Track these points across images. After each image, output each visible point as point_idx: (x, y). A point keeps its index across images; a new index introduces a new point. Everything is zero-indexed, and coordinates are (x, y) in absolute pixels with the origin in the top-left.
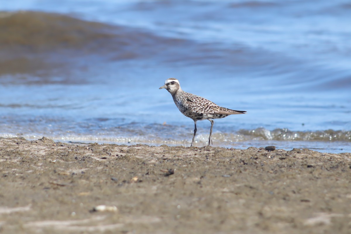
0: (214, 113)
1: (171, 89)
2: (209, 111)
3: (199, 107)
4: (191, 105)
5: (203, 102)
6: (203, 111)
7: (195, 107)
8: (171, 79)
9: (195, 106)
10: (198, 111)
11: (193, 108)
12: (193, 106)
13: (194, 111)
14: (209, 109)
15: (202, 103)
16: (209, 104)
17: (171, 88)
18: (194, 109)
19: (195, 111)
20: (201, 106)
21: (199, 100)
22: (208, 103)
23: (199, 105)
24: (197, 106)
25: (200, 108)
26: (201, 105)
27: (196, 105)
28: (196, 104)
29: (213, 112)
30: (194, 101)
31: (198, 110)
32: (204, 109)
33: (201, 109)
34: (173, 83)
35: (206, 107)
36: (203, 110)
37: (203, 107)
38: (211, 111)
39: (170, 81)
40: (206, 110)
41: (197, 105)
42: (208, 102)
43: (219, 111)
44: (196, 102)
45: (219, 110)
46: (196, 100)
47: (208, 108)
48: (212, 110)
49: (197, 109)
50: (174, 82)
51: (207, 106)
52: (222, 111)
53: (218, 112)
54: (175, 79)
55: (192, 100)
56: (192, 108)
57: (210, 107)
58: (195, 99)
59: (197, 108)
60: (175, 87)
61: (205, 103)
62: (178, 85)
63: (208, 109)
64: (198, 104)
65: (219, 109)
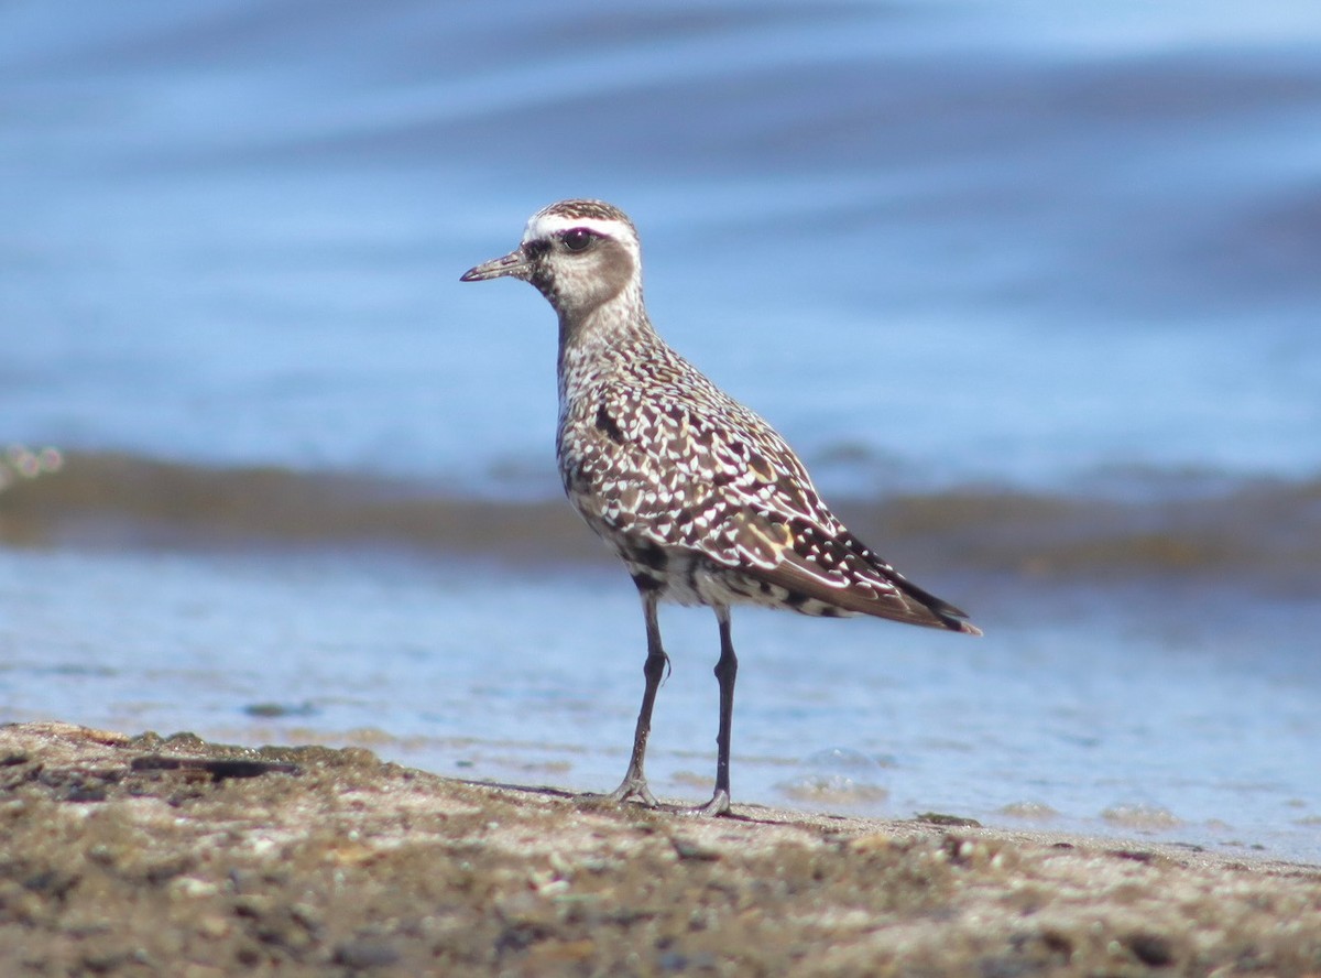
0: (735, 563)
1: (563, 291)
2: (710, 544)
3: (649, 487)
4: (605, 457)
5: (695, 462)
6: (665, 529)
7: (623, 485)
8: (563, 210)
9: (627, 476)
10: (629, 518)
11: (607, 487)
12: (614, 474)
13: (605, 509)
14: (714, 524)
15: (682, 460)
16: (732, 486)
17: (558, 283)
18: (615, 493)
19: (614, 513)
20: (662, 487)
21: (672, 436)
22: (731, 479)
23: (655, 478)
24: (639, 477)
25: (651, 498)
26: (666, 480)
27: (633, 468)
28: (637, 461)
29: (730, 557)
30: (634, 435)
31: (633, 511)
32: (675, 514)
33: (657, 506)
34: (577, 242)
35: (700, 500)
36: (663, 520)
37: (680, 495)
38: (723, 543)
39: (556, 224)
40: (687, 528)
41: (645, 469)
42: (731, 470)
43: (780, 557)
44: (646, 441)
45: (786, 552)
46: (652, 432)
47: (711, 515)
48: (731, 535)
49: (629, 503)
50: (587, 232)
51: (710, 494)
52: (809, 566)
53: (769, 566)
54: (596, 215)
55: (621, 423)
56: (599, 487)
57: (732, 510)
58: (652, 417)
59: (628, 498)
60: (592, 274)
61: (708, 474)
62: (615, 260)
63: (701, 521)
64: (654, 466)
65: (790, 544)
